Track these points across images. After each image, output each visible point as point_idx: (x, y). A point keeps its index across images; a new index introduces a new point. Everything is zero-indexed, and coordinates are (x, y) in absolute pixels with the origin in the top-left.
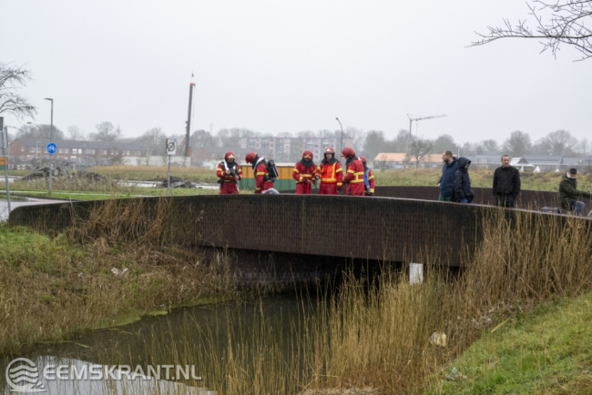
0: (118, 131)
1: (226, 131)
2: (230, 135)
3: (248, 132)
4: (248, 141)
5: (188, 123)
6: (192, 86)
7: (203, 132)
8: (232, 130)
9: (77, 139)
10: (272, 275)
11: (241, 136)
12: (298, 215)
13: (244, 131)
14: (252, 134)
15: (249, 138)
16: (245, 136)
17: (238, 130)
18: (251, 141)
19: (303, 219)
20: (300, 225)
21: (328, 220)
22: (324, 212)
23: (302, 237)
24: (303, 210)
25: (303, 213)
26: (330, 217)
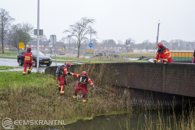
0: (134, 41)
1: (173, 40)
2: (174, 42)
3: (181, 41)
4: (181, 44)
5: (157, 37)
6: (159, 24)
7: (164, 41)
8: (175, 40)
9: (120, 44)
10: (152, 102)
11: (178, 42)
13: (180, 40)
14: (183, 41)
15: (181, 43)
16: (180, 42)
17: (177, 40)
18: (182, 44)
19: (164, 75)
20: (162, 78)
21: (176, 76)
22: (174, 72)
23: (164, 84)
24: (164, 70)
25: (164, 72)
26: (177, 74)
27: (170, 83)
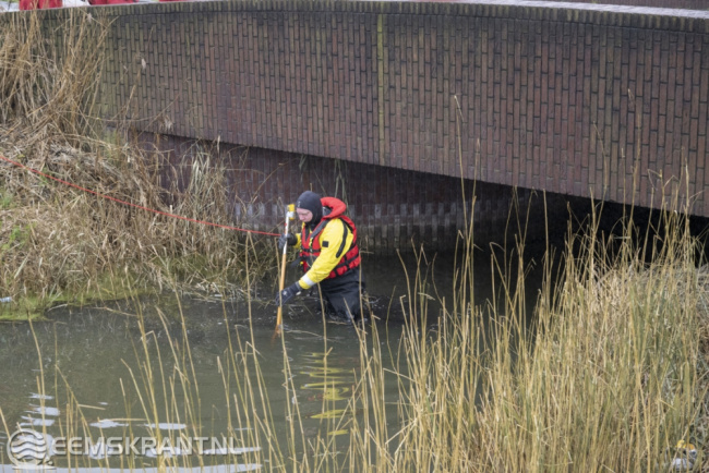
12: (369, 58)
19: (381, 70)
20: (375, 89)
21: (440, 76)
22: (431, 50)
23: (381, 122)
24: (380, 45)
25: (380, 54)
26: (446, 65)
27: (414, 116)
